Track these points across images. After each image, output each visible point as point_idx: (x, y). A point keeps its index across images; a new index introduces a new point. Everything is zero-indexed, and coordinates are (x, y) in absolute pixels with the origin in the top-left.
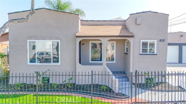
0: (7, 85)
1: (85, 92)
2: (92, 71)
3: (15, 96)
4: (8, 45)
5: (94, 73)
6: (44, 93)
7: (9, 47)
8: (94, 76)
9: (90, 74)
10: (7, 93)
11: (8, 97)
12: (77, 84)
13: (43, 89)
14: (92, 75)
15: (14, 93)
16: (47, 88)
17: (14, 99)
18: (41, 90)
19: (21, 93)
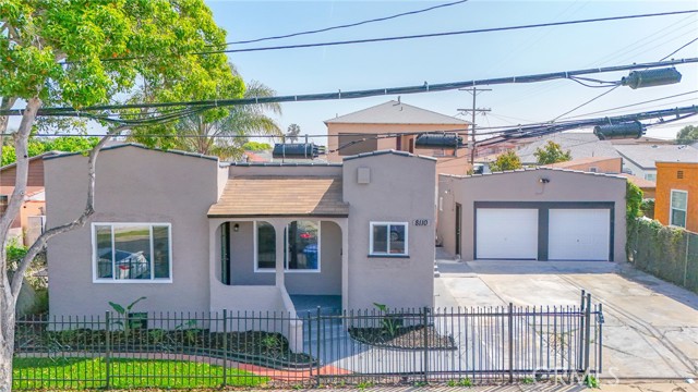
0: (45, 335)
1: (217, 351)
2: (225, 311)
3: (61, 363)
4: (44, 205)
5: (228, 315)
6: (130, 356)
7: (44, 209)
8: (228, 320)
9: (221, 316)
10: (45, 355)
11: (46, 365)
12: (212, 331)
13: (127, 345)
14: (225, 319)
15: (59, 354)
16: (137, 343)
17: (60, 369)
18: (122, 348)
19: (75, 354)
